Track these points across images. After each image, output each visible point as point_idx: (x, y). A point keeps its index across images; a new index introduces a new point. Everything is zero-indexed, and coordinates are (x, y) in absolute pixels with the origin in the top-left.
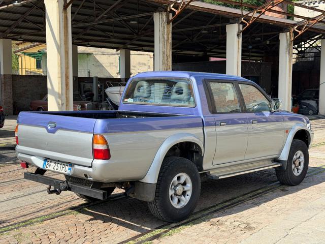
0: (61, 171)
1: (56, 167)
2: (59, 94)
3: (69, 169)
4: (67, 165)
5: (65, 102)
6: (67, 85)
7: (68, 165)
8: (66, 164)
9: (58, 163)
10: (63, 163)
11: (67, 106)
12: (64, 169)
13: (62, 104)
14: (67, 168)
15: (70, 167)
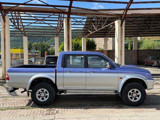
2: (117, 58)
5: (120, 61)
6: (121, 54)
11: (121, 62)
13: (119, 62)
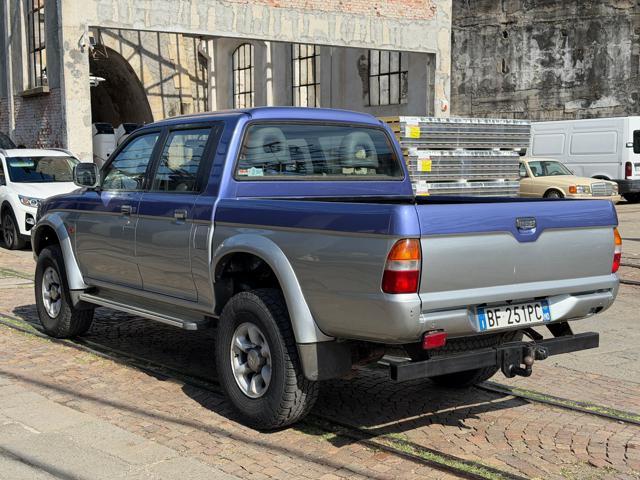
0: (528, 322)
1: (514, 318)
3: (544, 312)
4: (537, 305)
7: (539, 303)
8: (533, 304)
9: (516, 308)
10: (526, 305)
12: (533, 315)
14: (540, 310)
15: (546, 307)
